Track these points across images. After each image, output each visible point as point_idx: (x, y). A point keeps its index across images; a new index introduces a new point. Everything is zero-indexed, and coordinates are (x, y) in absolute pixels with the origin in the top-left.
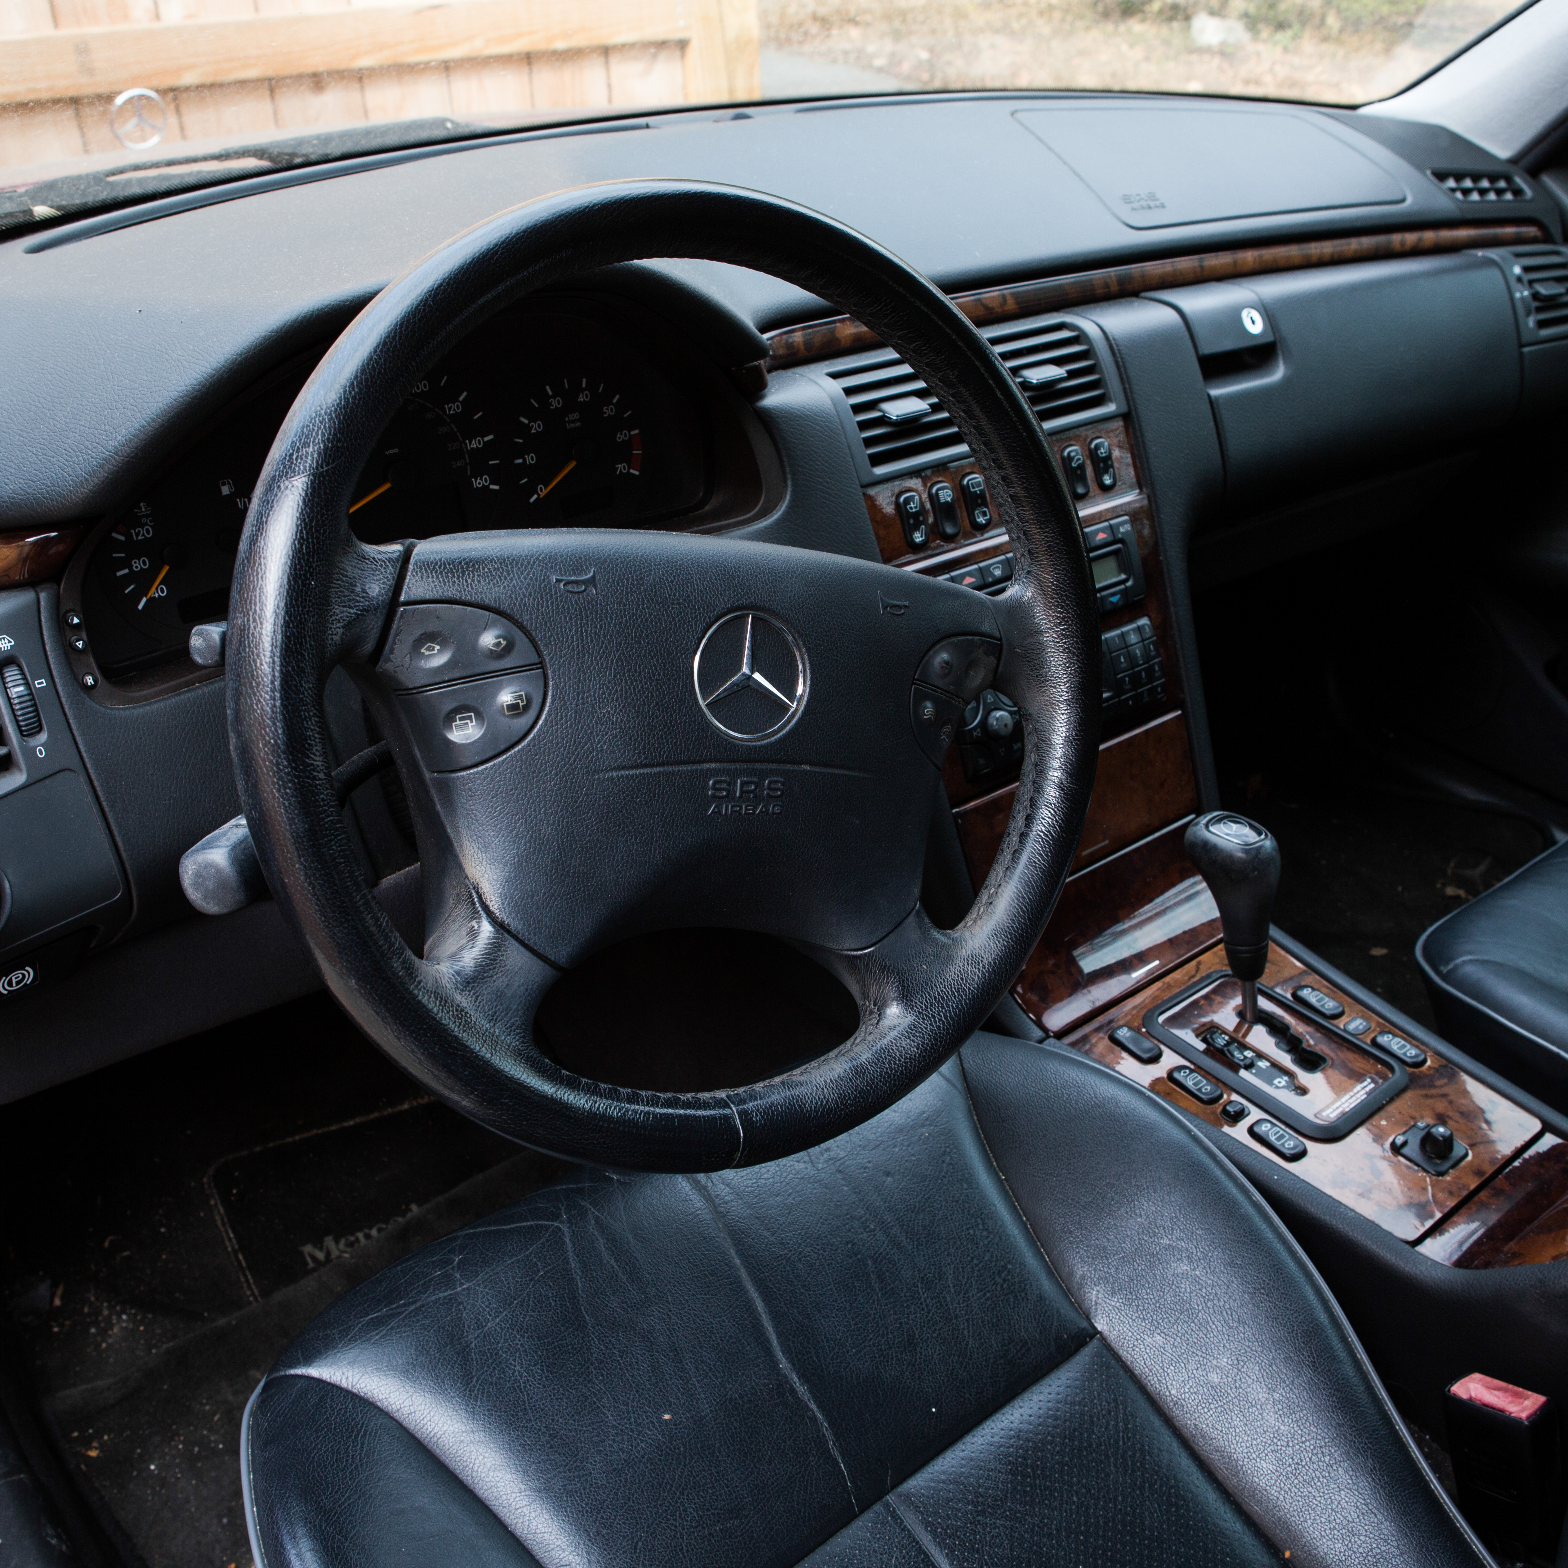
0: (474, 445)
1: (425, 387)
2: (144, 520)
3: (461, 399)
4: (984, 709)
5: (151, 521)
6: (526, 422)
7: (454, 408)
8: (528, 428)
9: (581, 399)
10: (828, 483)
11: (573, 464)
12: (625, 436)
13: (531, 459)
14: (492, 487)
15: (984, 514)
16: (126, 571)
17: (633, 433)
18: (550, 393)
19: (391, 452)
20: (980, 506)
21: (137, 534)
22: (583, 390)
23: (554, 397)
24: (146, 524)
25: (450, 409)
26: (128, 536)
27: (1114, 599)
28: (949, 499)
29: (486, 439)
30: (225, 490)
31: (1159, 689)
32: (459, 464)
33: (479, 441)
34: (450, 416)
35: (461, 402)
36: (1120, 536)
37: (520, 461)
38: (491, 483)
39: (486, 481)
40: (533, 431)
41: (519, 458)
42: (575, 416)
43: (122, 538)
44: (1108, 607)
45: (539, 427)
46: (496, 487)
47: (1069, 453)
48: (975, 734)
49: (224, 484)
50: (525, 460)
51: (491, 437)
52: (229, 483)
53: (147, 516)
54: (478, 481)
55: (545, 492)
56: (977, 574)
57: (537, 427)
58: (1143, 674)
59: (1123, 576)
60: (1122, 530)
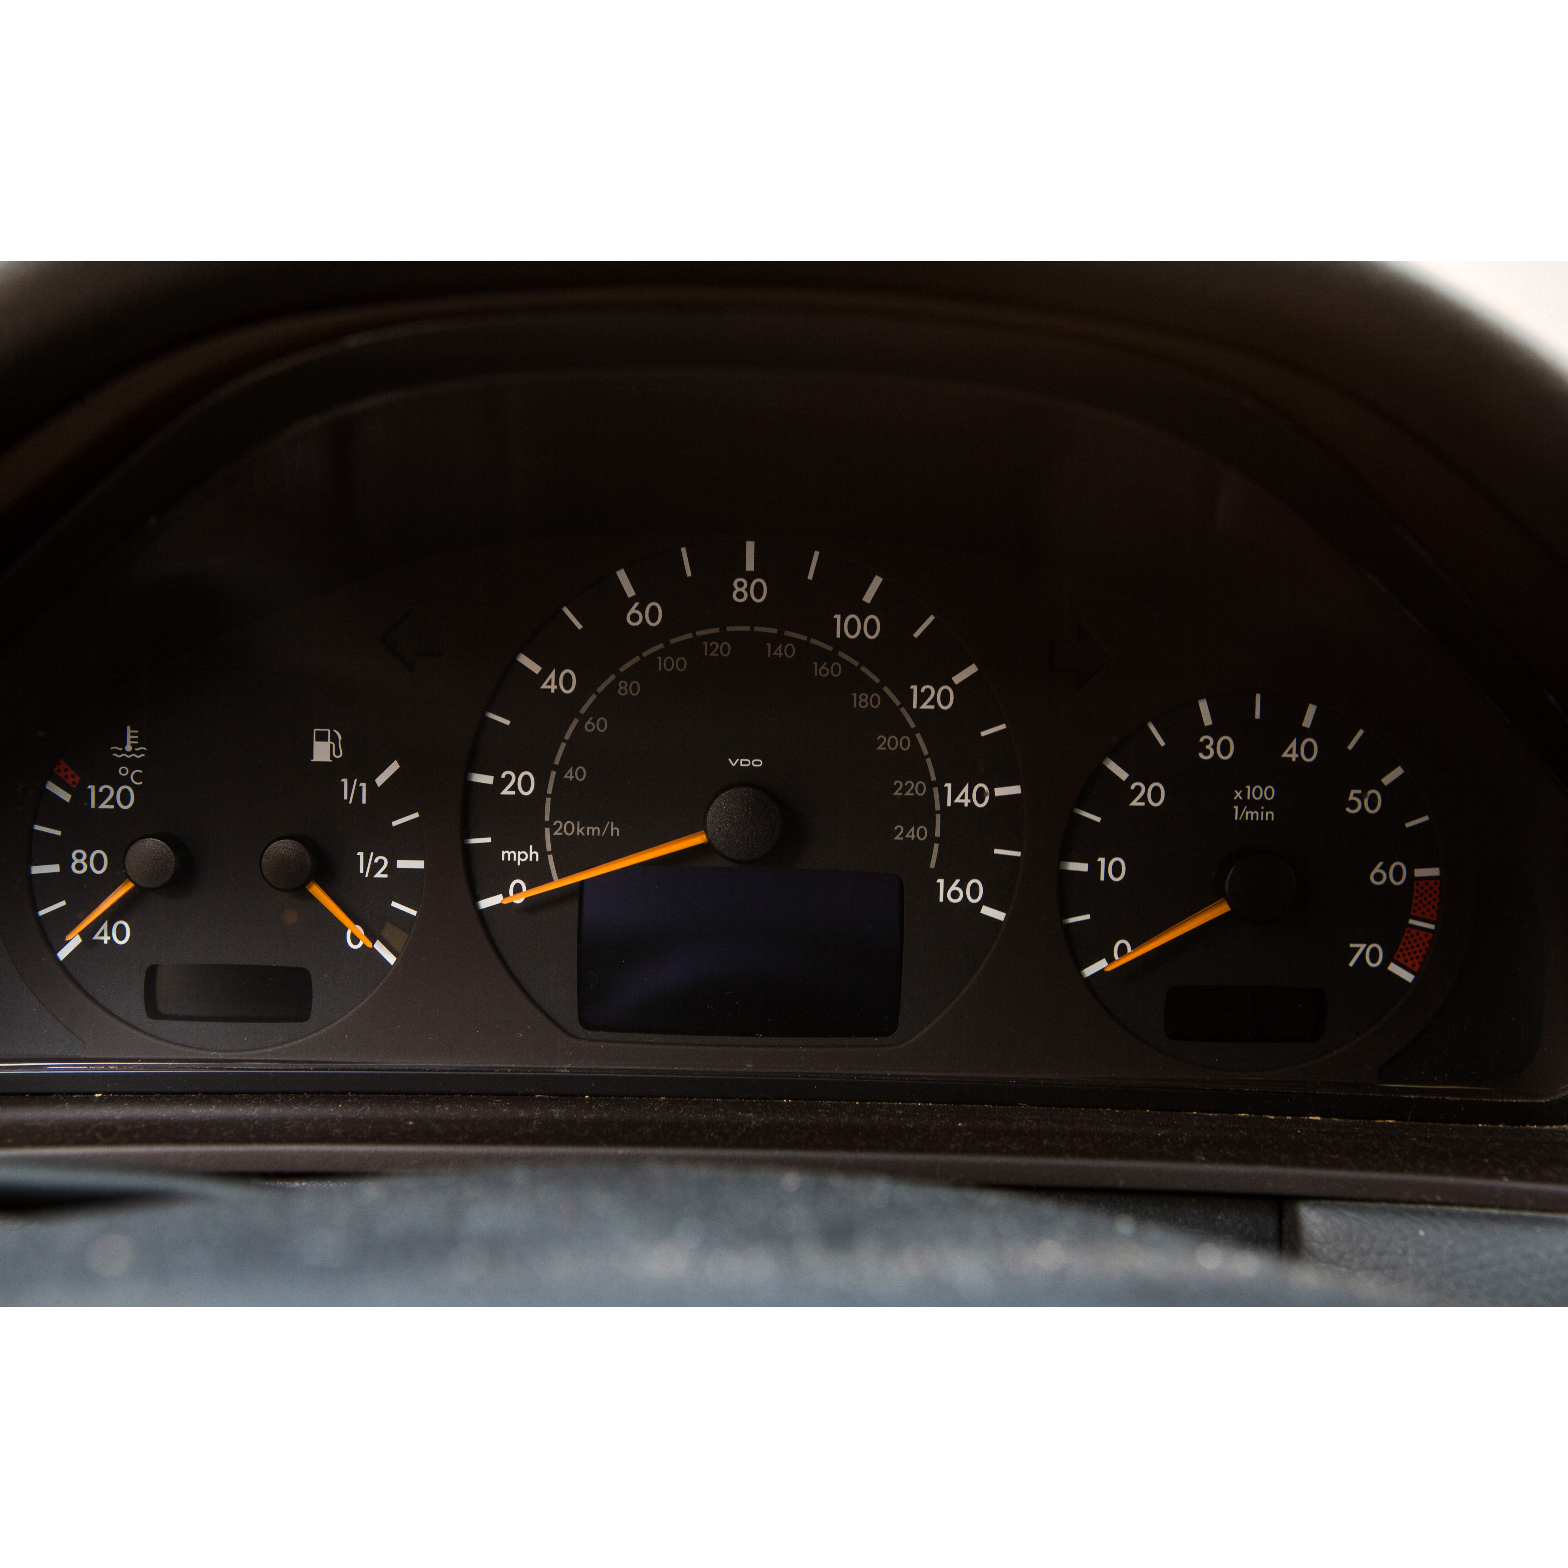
0: (964, 799)
1: (872, 630)
2: (123, 771)
3: (958, 679)
5: (137, 777)
6: (1123, 775)
7: (933, 697)
8: (1125, 792)
9: (1291, 753)
11: (1221, 909)
12: (1398, 873)
13: (1111, 869)
14: (986, 911)
16: (55, 868)
17: (1419, 873)
18: (1207, 720)
19: (744, 762)
21: (101, 797)
22: (1302, 734)
23: (1215, 731)
24: (126, 780)
25: (922, 698)
26: (81, 795)
29: (1000, 792)
30: (322, 752)
32: (912, 835)
33: (981, 791)
34: (918, 714)
35: (958, 688)
37: (1081, 867)
38: (989, 901)
39: (974, 894)
40: (1135, 803)
41: (1079, 860)
42: (1266, 792)
43: (67, 797)
45: (1155, 796)
46: (996, 914)
49: (322, 737)
50: (1095, 867)
51: (1015, 790)
52: (334, 738)
53: (132, 764)
54: (954, 887)
55: (1133, 954)
57: (1148, 795)
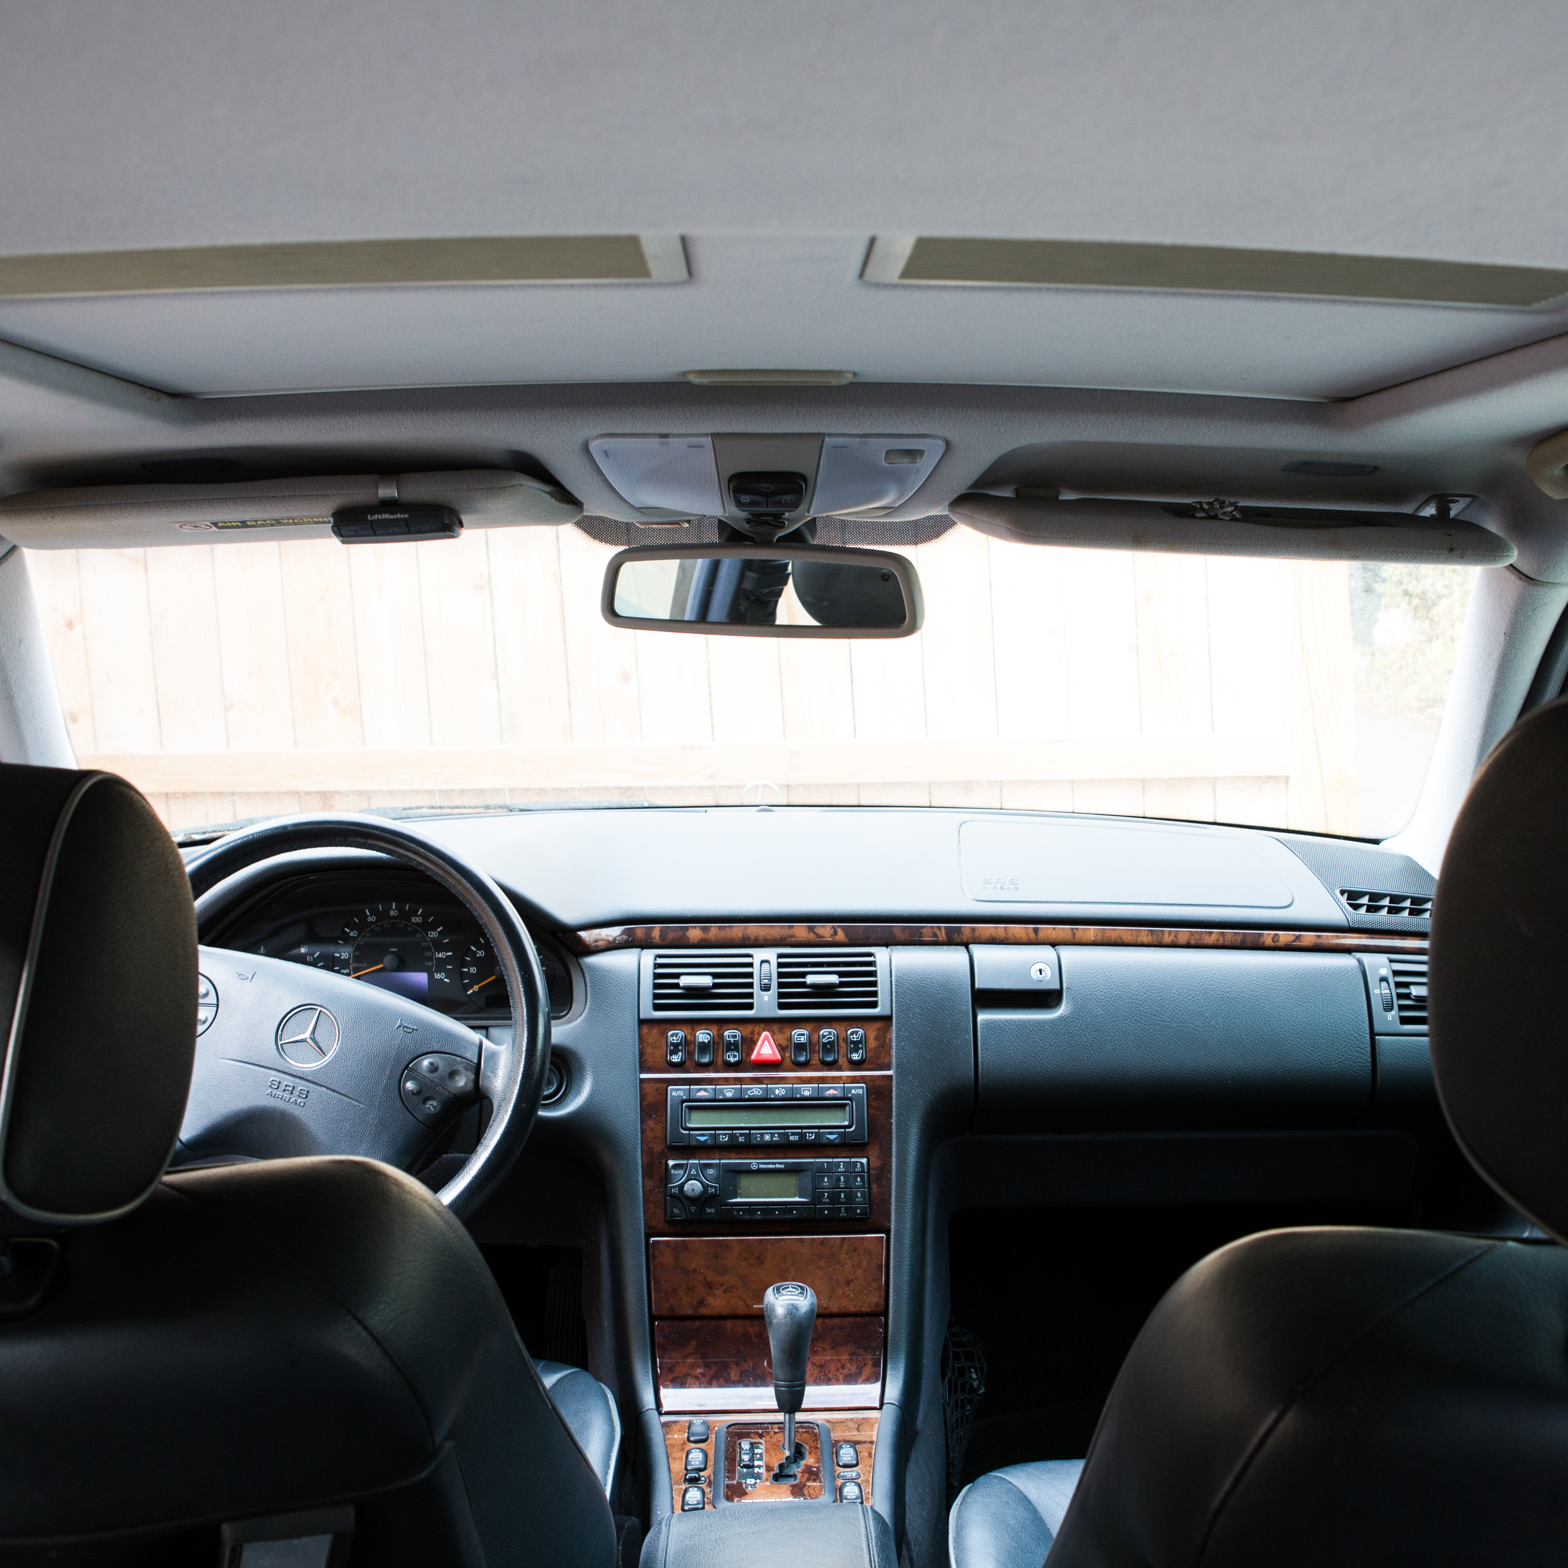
0: (440, 955)
1: (420, 920)
3: (438, 930)
4: (687, 1177)
6: (475, 949)
7: (433, 934)
8: (475, 953)
10: (613, 1011)
11: (494, 977)
13: (473, 970)
14: (446, 980)
15: (735, 1056)
19: (393, 950)
20: (732, 1050)
25: (431, 934)
27: (832, 1137)
28: (706, 1041)
29: (448, 954)
31: (858, 1211)
32: (429, 964)
33: (444, 954)
34: (430, 938)
35: (438, 932)
36: (850, 1095)
37: (466, 970)
38: (445, 978)
39: (443, 976)
40: (478, 955)
41: (466, 968)
44: (825, 1141)
45: (482, 954)
46: (447, 981)
47: (823, 1034)
48: (673, 1190)
50: (469, 970)
51: (451, 953)
54: (438, 975)
56: (711, 1091)
57: (481, 954)
58: (842, 1195)
59: (846, 1123)
60: (853, 1091)
